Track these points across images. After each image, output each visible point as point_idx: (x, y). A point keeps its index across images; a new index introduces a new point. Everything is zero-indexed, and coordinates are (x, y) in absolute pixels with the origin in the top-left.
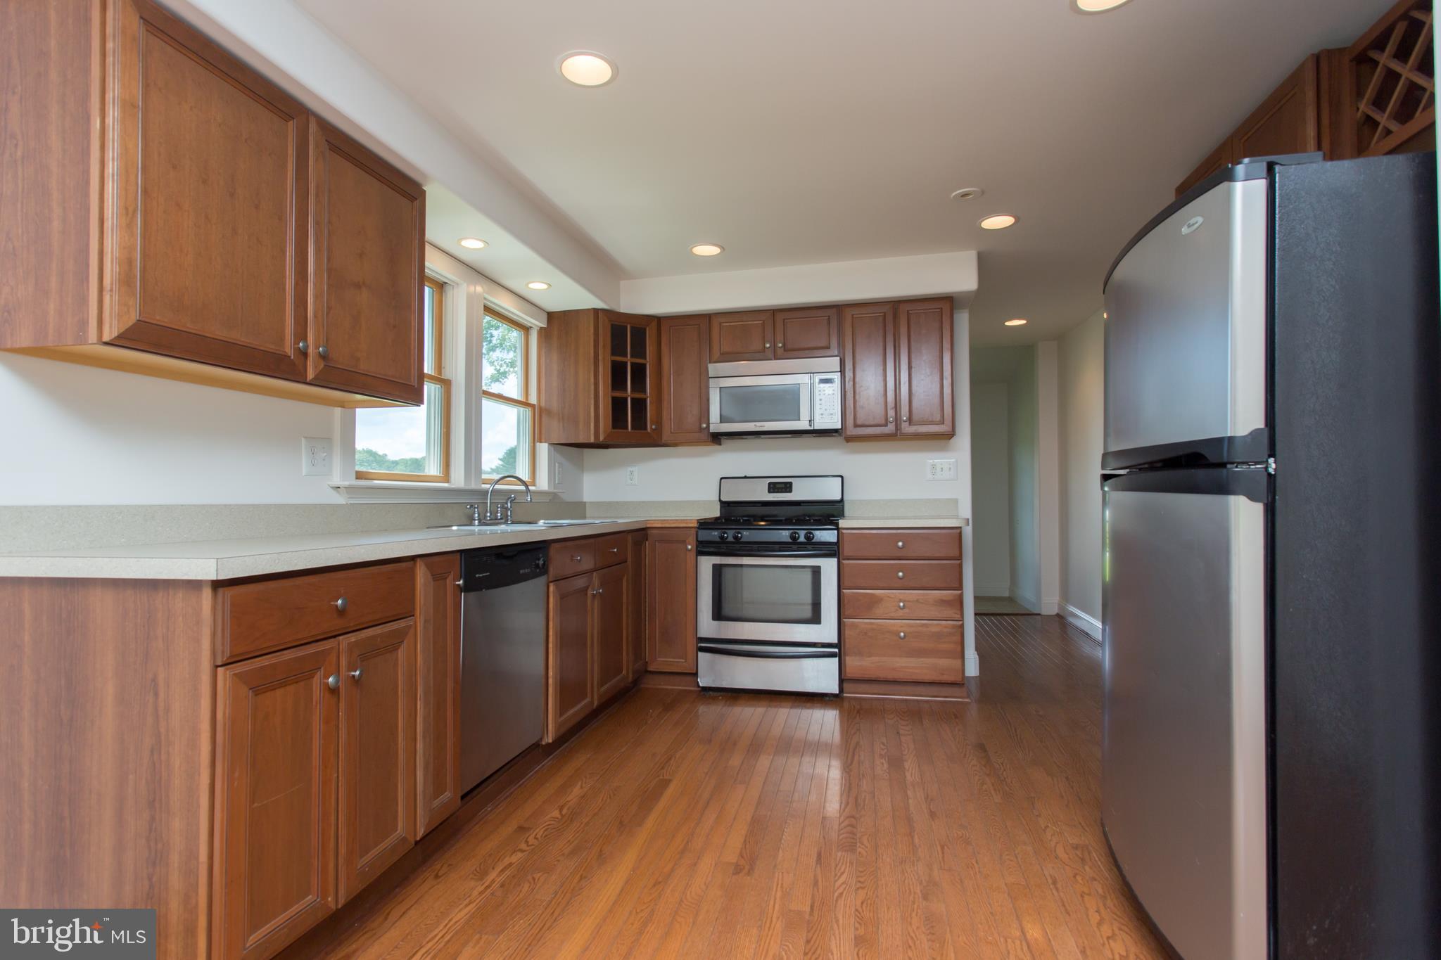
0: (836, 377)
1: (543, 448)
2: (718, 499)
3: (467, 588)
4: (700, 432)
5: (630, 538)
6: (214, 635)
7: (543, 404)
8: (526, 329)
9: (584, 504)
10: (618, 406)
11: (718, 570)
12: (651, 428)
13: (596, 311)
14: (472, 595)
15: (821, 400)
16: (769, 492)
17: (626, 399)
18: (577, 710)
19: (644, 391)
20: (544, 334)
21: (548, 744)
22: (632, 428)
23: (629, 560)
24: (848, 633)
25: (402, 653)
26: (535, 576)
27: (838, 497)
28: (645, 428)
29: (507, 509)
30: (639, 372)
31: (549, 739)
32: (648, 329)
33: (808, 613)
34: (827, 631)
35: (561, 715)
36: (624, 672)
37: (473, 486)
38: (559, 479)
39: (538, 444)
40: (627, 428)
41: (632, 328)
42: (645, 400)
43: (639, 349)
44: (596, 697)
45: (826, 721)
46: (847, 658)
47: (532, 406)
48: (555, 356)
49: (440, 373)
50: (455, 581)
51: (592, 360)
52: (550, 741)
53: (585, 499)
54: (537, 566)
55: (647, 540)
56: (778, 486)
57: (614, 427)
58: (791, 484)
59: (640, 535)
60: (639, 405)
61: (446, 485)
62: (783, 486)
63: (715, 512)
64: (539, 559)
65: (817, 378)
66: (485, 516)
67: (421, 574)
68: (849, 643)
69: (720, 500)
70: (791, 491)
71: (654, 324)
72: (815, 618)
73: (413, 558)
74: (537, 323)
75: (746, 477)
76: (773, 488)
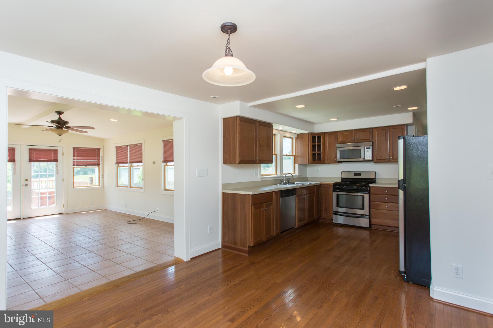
0: (371, 147)
1: (297, 165)
2: (340, 177)
3: (281, 197)
4: (335, 161)
5: (316, 187)
6: (251, 202)
7: (296, 155)
8: (292, 138)
9: (307, 177)
10: (314, 155)
11: (338, 195)
12: (322, 160)
13: (308, 133)
14: (282, 198)
15: (367, 153)
16: (354, 176)
17: (316, 153)
18: (303, 223)
19: (320, 151)
20: (297, 139)
21: (296, 228)
22: (318, 160)
23: (316, 192)
24: (372, 212)
25: (272, 206)
26: (294, 195)
27: (374, 177)
28: (321, 160)
29: (288, 180)
30: (319, 146)
31: (296, 227)
32: (321, 136)
33: (361, 207)
34: (366, 211)
35: (299, 223)
36: (315, 217)
37: (281, 176)
38: (301, 172)
39: (295, 164)
40: (316, 160)
41: (317, 136)
42: (321, 153)
43: (319, 141)
44: (307, 221)
45: (366, 234)
46: (372, 219)
47: (294, 156)
48: (299, 144)
49: (275, 153)
50: (279, 195)
51: (308, 145)
52: (297, 227)
53: (308, 176)
54: (294, 193)
55: (321, 187)
56: (357, 174)
57: (313, 160)
58: (360, 174)
59: (319, 187)
60: (319, 154)
61: (276, 176)
62: (358, 174)
63: (340, 180)
64: (294, 192)
65: (365, 147)
66: (284, 182)
67: (274, 195)
68: (372, 215)
69: (341, 178)
70: (360, 176)
71: (323, 134)
72: (363, 208)
73: (273, 192)
74: (295, 137)
75: (348, 172)
76: (356, 175)
